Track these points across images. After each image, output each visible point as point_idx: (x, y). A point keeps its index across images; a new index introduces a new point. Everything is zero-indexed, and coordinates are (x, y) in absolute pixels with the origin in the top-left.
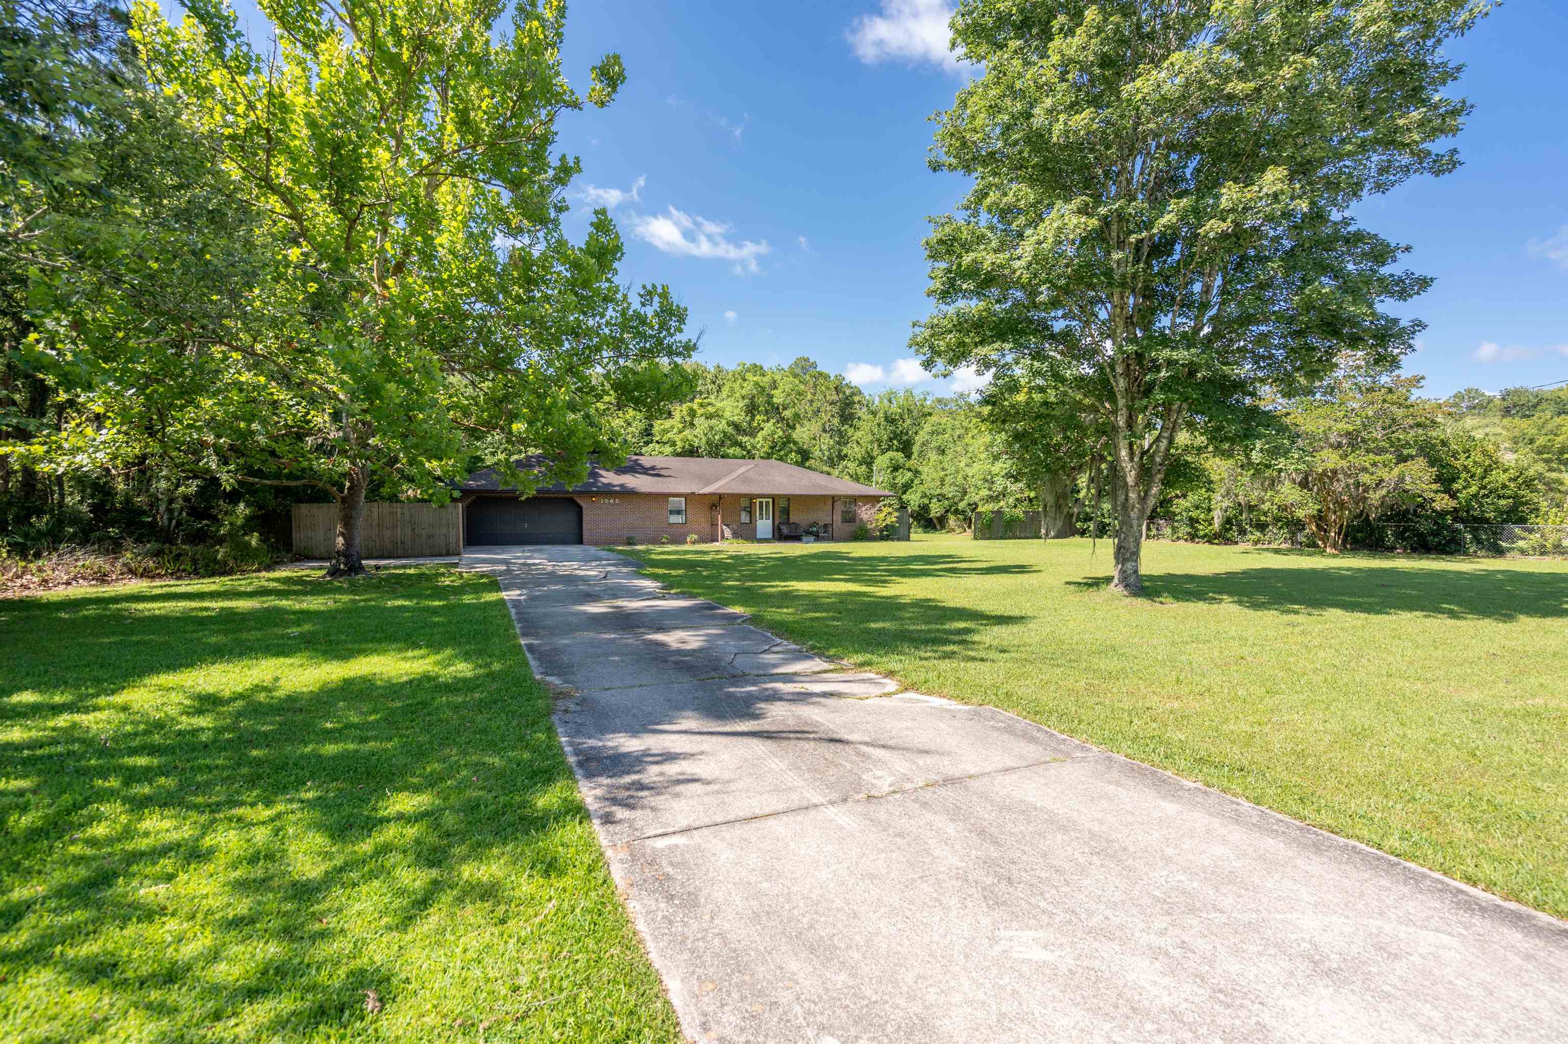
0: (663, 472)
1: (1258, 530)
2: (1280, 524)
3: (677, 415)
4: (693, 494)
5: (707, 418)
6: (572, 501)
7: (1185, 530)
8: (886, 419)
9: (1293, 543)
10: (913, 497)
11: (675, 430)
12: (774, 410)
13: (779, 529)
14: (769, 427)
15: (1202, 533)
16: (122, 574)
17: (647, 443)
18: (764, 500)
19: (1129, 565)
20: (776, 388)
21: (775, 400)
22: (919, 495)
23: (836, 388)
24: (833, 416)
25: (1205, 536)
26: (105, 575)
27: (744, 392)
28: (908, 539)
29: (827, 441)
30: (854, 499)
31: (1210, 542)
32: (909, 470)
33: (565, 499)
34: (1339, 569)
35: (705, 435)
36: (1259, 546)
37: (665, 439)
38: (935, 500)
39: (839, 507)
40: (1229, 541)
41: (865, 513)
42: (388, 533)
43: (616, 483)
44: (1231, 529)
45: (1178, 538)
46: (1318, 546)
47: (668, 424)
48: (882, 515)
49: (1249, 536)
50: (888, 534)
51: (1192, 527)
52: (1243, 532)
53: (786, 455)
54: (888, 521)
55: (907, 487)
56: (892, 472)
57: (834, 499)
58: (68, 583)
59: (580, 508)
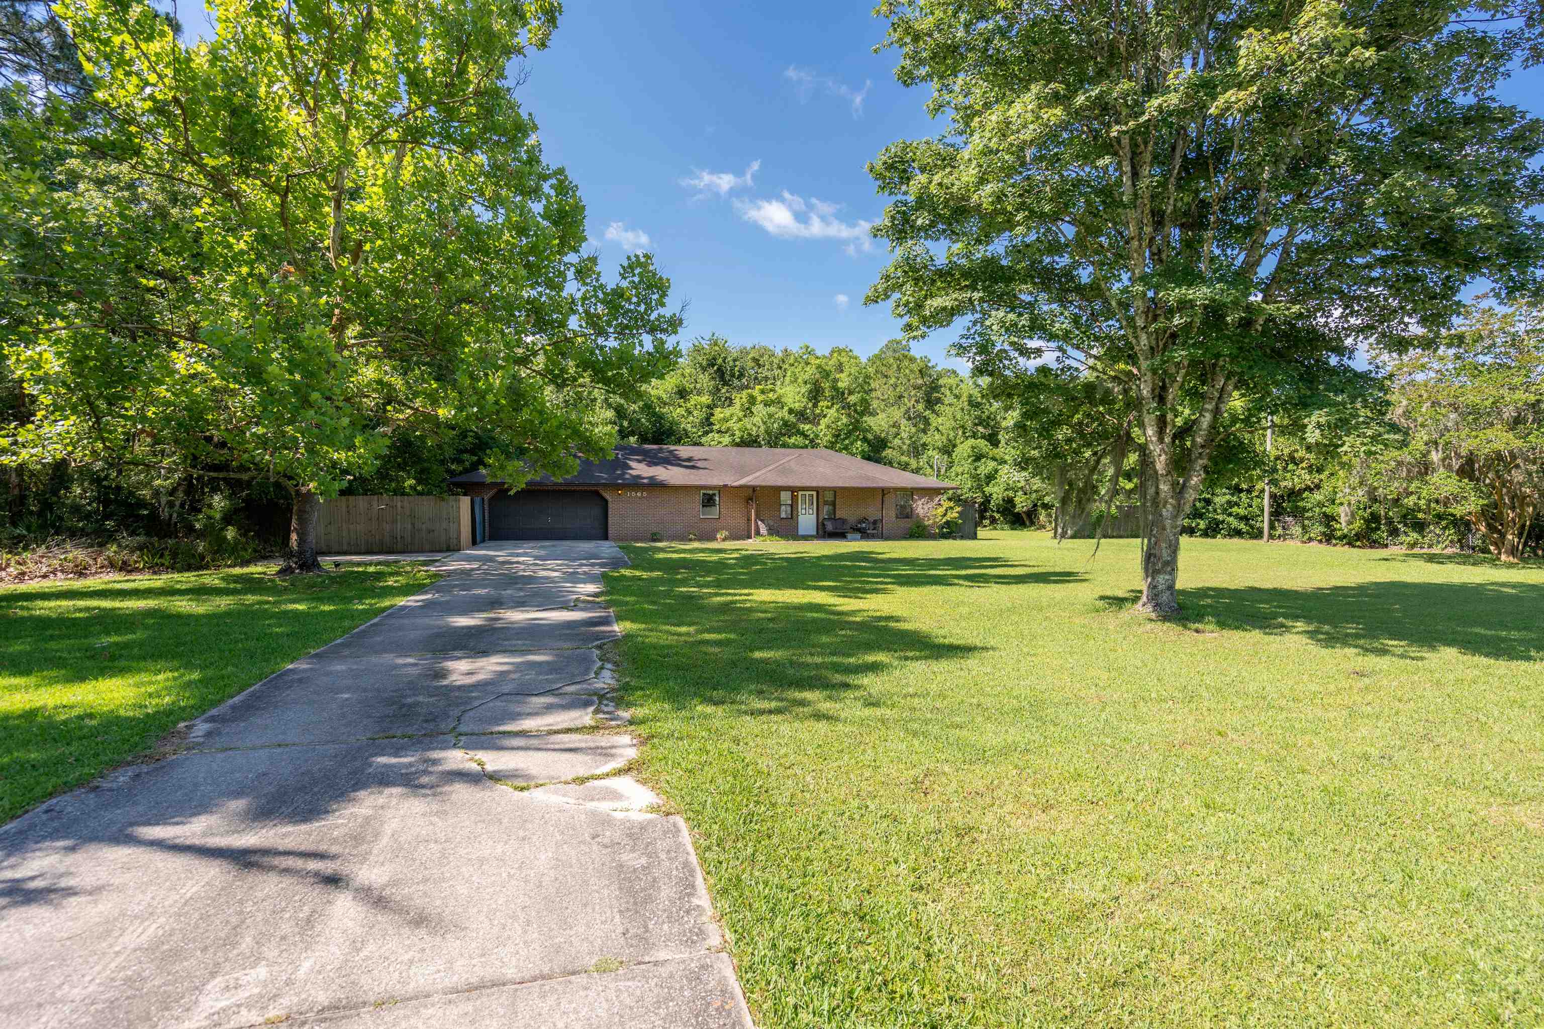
0: (699, 464)
1: (1414, 530)
2: (1444, 523)
3: (737, 402)
4: (725, 486)
5: (765, 405)
6: (597, 494)
7: (1318, 529)
8: (970, 403)
9: (1462, 548)
10: (996, 489)
11: (735, 418)
12: (839, 395)
13: (824, 525)
14: (832, 413)
15: (1339, 533)
16: (102, 567)
17: (706, 433)
18: (807, 493)
19: (1161, 579)
20: (842, 371)
21: (840, 384)
22: (1002, 487)
23: (920, 371)
24: (917, 401)
25: (1345, 536)
26: (85, 569)
27: (806, 377)
28: (974, 537)
29: (907, 429)
30: (912, 492)
31: (1350, 544)
32: (994, 459)
33: (591, 491)
34: (1503, 585)
35: (764, 423)
36: (1416, 551)
37: (723, 428)
38: (1020, 493)
39: (890, 500)
40: (1374, 544)
41: (921, 507)
42: (387, 527)
43: (645, 475)
44: (1378, 529)
45: (1310, 539)
46: (1489, 552)
47: (728, 412)
48: (941, 511)
49: (1403, 538)
50: (950, 531)
51: (1328, 526)
52: (1394, 532)
53: (852, 444)
54: (948, 518)
55: (990, 478)
56: (975, 461)
57: (884, 492)
58: (45, 576)
59: (606, 501)
